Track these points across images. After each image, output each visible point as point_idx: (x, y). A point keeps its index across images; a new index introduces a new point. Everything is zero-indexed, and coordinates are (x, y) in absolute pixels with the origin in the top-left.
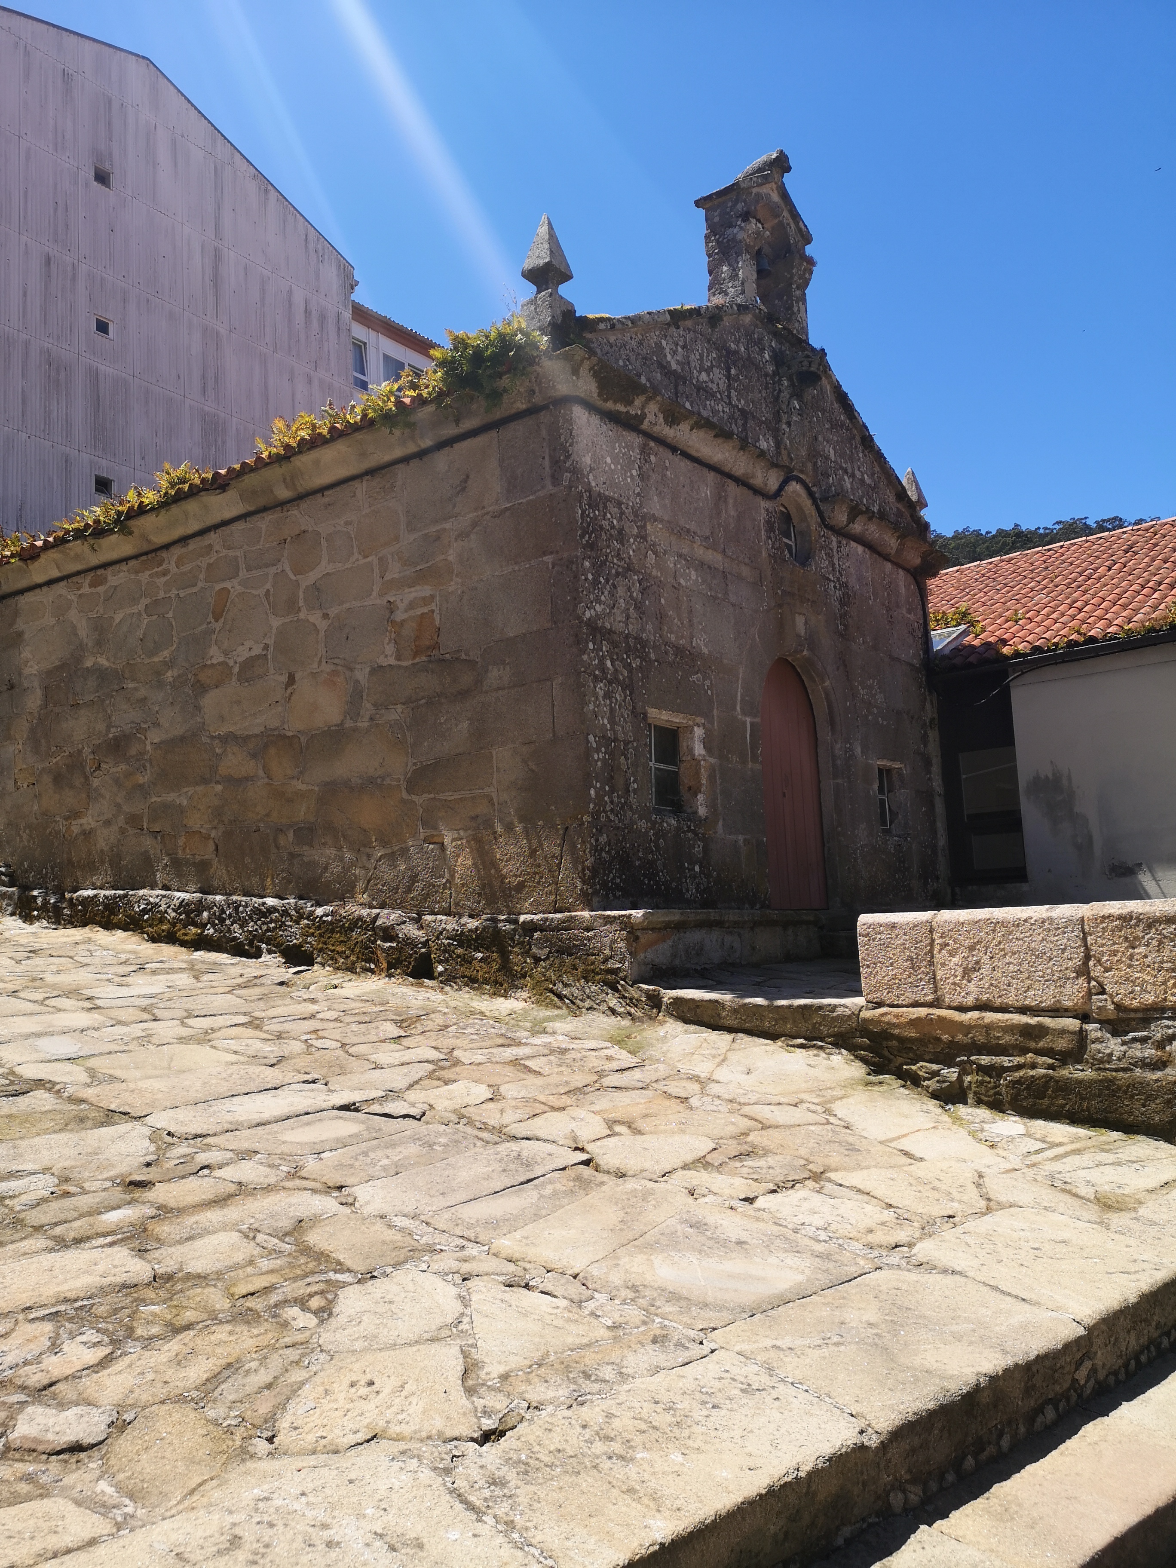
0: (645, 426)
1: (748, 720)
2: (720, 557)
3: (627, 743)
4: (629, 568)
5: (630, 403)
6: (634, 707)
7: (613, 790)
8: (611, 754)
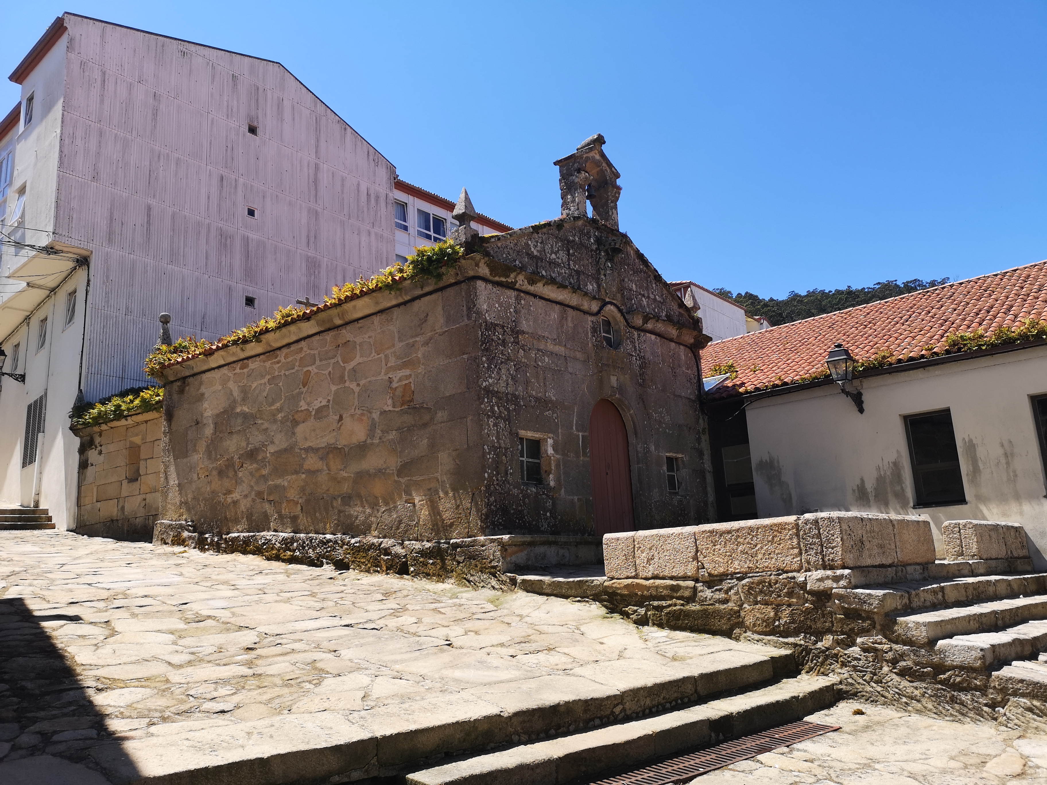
0: (517, 286)
1: (581, 434)
2: (563, 349)
3: (506, 449)
4: (509, 359)
5: (508, 276)
6: (511, 430)
7: (498, 473)
8: (497, 455)
